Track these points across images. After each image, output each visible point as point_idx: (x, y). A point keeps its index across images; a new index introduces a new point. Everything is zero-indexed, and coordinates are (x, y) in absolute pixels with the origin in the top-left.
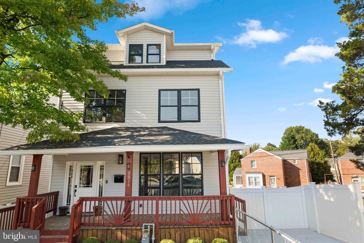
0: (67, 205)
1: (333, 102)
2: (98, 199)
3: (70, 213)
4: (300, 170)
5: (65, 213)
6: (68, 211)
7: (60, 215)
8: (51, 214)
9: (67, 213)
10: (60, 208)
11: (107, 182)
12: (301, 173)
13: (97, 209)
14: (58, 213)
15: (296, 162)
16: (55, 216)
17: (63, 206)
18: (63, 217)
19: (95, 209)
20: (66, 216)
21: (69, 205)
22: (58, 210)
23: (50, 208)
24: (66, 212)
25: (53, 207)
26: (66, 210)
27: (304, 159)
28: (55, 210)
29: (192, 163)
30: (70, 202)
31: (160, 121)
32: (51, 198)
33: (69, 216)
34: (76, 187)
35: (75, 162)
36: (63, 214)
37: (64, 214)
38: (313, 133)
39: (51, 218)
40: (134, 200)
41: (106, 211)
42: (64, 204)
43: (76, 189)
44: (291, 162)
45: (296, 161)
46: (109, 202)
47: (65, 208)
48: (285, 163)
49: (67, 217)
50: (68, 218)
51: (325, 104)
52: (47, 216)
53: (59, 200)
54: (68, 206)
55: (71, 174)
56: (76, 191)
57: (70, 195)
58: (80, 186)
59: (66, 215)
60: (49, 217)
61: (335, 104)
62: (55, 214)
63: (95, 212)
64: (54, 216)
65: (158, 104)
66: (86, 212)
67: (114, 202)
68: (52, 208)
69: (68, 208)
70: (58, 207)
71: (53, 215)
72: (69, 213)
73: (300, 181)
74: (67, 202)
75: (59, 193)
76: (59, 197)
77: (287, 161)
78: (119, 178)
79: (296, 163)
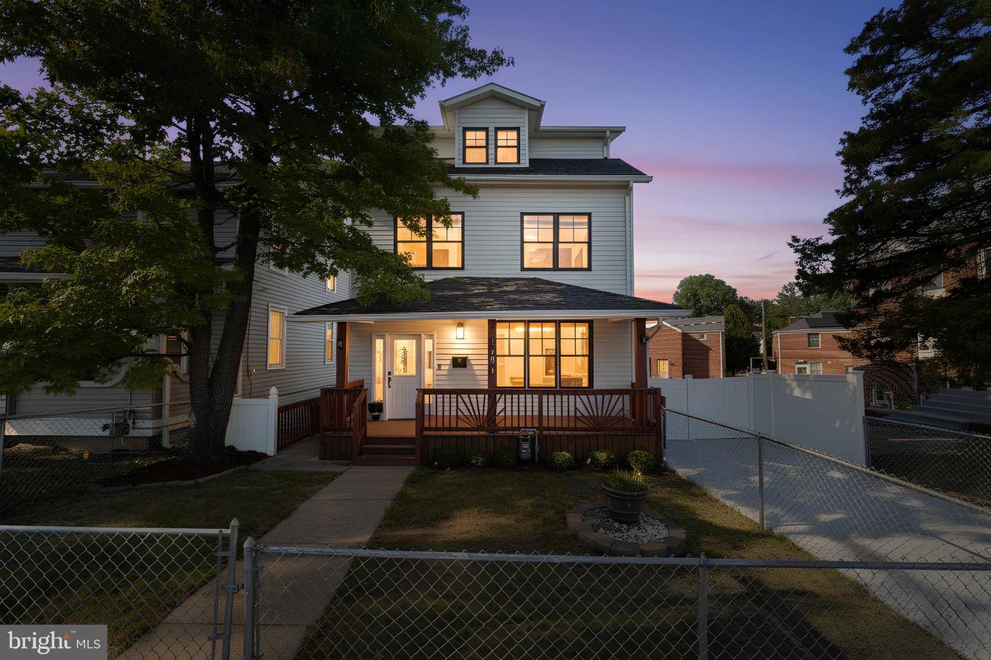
1: (818, 239)
4: (710, 351)
11: (439, 366)
12: (711, 354)
27: (718, 332)
29: (575, 339)
31: (523, 269)
35: (387, 335)
40: (505, 393)
43: (390, 376)
44: (697, 337)
45: (705, 335)
48: (686, 338)
51: (801, 243)
56: (390, 379)
61: (821, 242)
65: (519, 238)
67: (473, 397)
73: (708, 368)
77: (690, 336)
79: (705, 339)
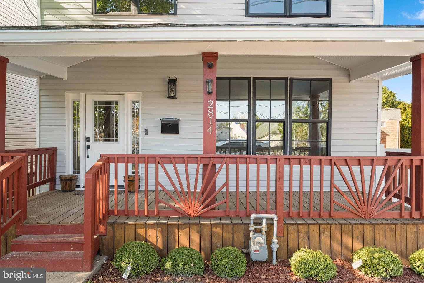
0: (75, 172)
2: (143, 159)
3: (81, 186)
4: (387, 136)
5: (71, 187)
6: (78, 184)
7: (64, 191)
8: (46, 188)
9: (75, 187)
10: (61, 177)
11: (146, 132)
12: (388, 139)
13: (133, 181)
14: (58, 187)
15: (383, 125)
16: (53, 193)
17: (67, 173)
18: (68, 193)
19: (128, 181)
20: (73, 193)
21: (79, 172)
22: (58, 183)
23: (42, 177)
24: (73, 185)
25: (48, 176)
26: (73, 181)
27: (396, 121)
28: (52, 180)
30: (79, 168)
32: (43, 159)
33: (81, 193)
34: (88, 140)
35: (83, 94)
36: (68, 189)
37: (70, 189)
38: (391, 92)
39: (45, 196)
40: (228, 162)
41: (163, 185)
42: (69, 171)
43: (88, 144)
45: (385, 123)
46: (169, 167)
47: (71, 177)
49: (77, 194)
50: (77, 196)
52: (38, 191)
53: (58, 164)
54: (77, 174)
55: (76, 120)
56: (88, 147)
57: (79, 157)
58: (96, 140)
59: (74, 190)
60: (42, 193)
62: (53, 188)
63: (129, 186)
64: (52, 191)
66: (110, 186)
67: (181, 167)
68: (46, 177)
69: (77, 178)
70: (58, 175)
71: (51, 189)
72: (78, 186)
74: (74, 168)
75: (58, 151)
76: (58, 158)
78: (170, 125)
79: (385, 126)
